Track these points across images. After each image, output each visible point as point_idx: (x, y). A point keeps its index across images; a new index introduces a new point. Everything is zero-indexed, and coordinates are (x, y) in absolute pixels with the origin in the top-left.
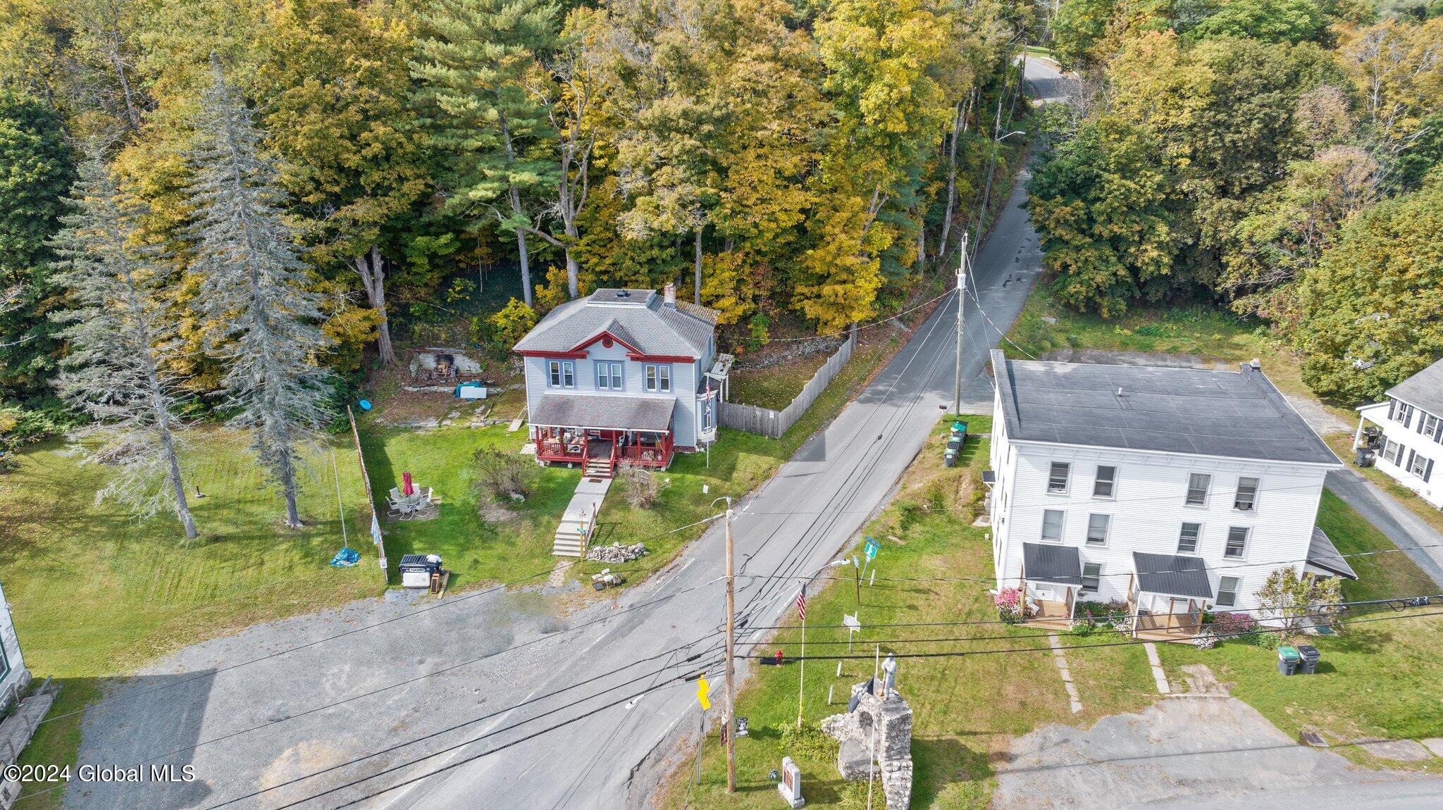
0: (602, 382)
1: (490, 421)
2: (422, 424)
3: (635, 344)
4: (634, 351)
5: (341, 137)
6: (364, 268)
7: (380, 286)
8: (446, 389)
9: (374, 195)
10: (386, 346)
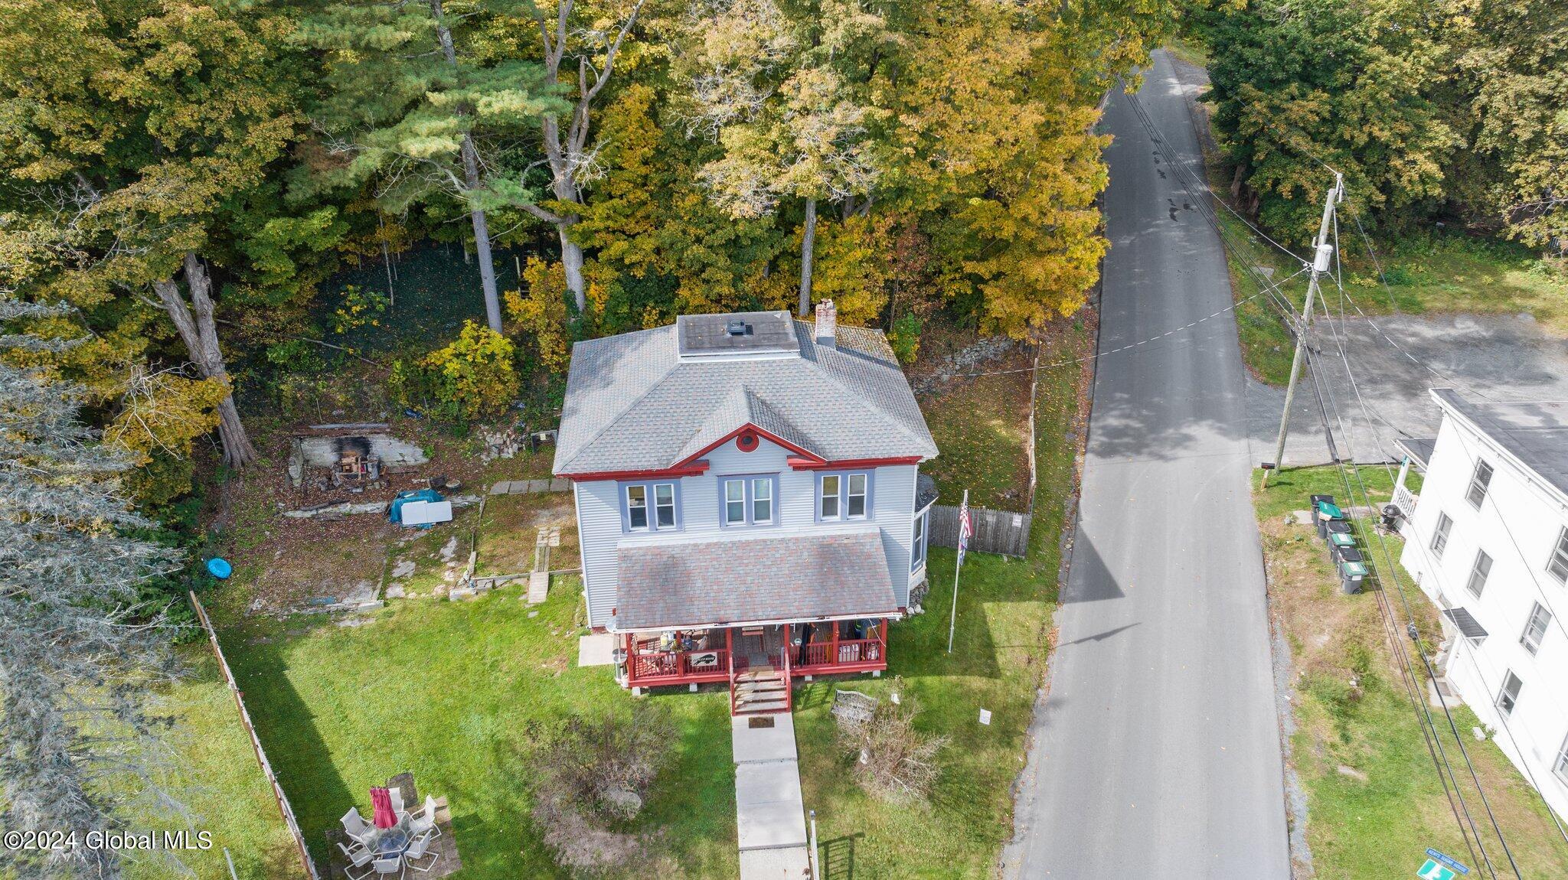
0: (734, 513)
1: (484, 583)
2: (347, 602)
3: (803, 438)
4: (800, 453)
5: (92, 30)
6: (171, 296)
7: (209, 325)
8: (369, 508)
9: (183, 153)
10: (236, 435)
